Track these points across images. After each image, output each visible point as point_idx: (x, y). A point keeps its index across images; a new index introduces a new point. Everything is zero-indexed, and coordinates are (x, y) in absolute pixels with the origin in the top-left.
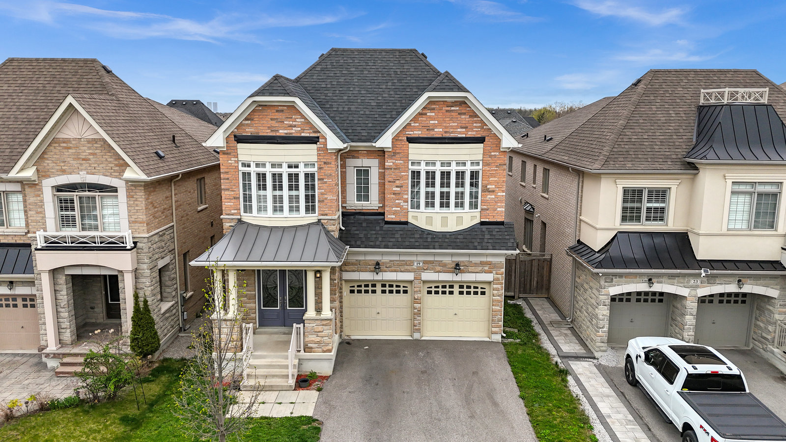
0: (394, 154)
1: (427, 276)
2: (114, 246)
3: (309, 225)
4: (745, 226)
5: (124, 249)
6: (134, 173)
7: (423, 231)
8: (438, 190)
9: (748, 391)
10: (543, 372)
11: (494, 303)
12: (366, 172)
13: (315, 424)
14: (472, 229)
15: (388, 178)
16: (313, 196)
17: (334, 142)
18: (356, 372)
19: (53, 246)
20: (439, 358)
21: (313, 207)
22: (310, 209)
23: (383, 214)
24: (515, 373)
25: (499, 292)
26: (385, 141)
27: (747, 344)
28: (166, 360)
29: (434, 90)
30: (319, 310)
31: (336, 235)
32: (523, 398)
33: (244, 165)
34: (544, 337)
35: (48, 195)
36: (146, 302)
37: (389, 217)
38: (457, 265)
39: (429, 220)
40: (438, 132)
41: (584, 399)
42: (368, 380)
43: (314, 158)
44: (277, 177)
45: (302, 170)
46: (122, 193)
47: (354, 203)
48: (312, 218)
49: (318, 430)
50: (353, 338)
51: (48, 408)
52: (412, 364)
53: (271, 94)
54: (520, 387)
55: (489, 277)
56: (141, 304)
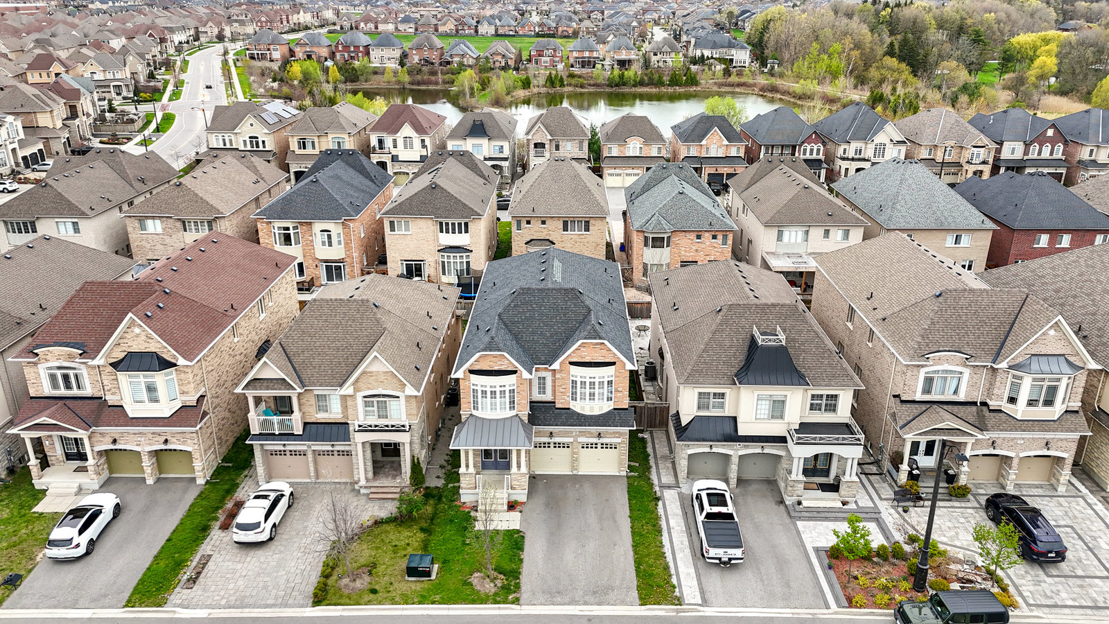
0: (561, 371)
1: (581, 439)
2: (399, 429)
3: (512, 417)
4: (766, 417)
5: (405, 431)
6: (410, 391)
7: (579, 414)
8: (588, 391)
9: (736, 519)
10: (646, 499)
11: (621, 454)
12: (544, 378)
13: (522, 534)
14: (609, 413)
15: (557, 384)
16: (514, 401)
17: (526, 375)
18: (540, 500)
19: (363, 429)
20: (587, 488)
21: (514, 407)
22: (512, 408)
23: (554, 402)
24: (629, 500)
25: (624, 449)
26: (556, 366)
27: (774, 477)
28: (427, 488)
29: (585, 338)
30: (519, 466)
31: (527, 422)
32: (630, 517)
33: (473, 385)
34: (654, 470)
35: (360, 401)
36: (418, 459)
37: (558, 406)
38: (599, 434)
39: (583, 408)
40: (587, 359)
41: (663, 517)
42: (547, 505)
43: (515, 382)
44: (494, 393)
45: (507, 389)
46: (402, 399)
47: (537, 397)
48: (513, 413)
49: (523, 537)
50: (537, 473)
51: (378, 523)
52: (572, 493)
53: (491, 350)
54: (630, 510)
55: (619, 440)
56: (416, 461)
